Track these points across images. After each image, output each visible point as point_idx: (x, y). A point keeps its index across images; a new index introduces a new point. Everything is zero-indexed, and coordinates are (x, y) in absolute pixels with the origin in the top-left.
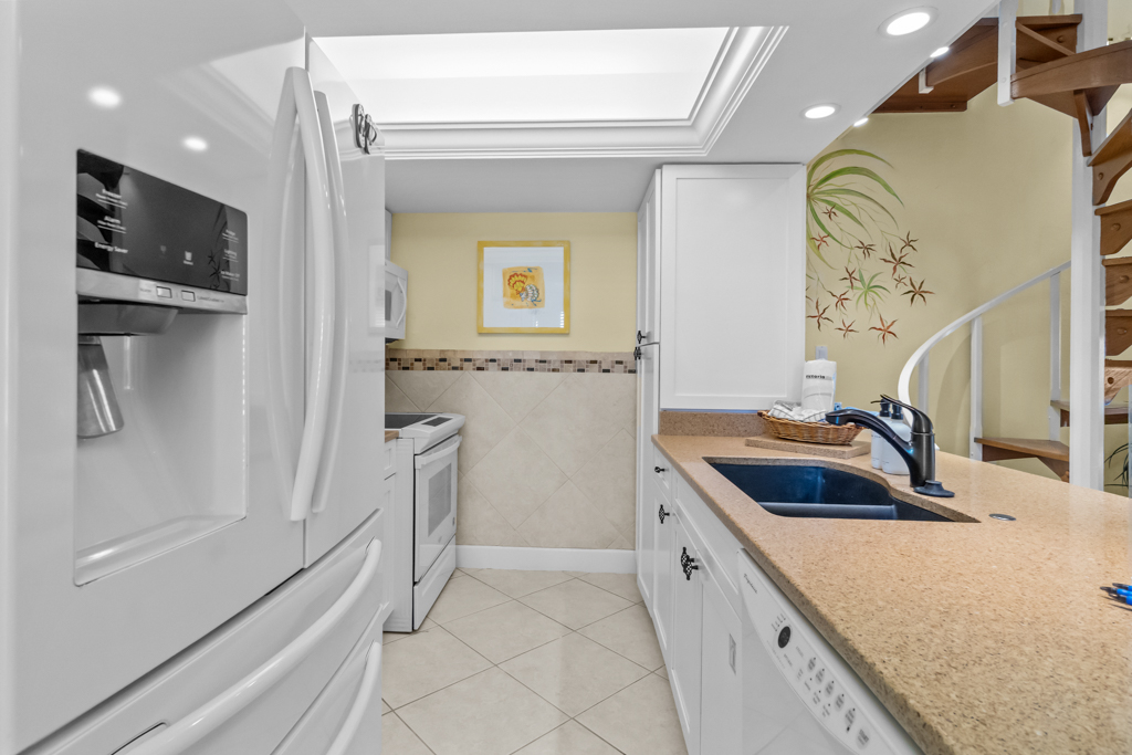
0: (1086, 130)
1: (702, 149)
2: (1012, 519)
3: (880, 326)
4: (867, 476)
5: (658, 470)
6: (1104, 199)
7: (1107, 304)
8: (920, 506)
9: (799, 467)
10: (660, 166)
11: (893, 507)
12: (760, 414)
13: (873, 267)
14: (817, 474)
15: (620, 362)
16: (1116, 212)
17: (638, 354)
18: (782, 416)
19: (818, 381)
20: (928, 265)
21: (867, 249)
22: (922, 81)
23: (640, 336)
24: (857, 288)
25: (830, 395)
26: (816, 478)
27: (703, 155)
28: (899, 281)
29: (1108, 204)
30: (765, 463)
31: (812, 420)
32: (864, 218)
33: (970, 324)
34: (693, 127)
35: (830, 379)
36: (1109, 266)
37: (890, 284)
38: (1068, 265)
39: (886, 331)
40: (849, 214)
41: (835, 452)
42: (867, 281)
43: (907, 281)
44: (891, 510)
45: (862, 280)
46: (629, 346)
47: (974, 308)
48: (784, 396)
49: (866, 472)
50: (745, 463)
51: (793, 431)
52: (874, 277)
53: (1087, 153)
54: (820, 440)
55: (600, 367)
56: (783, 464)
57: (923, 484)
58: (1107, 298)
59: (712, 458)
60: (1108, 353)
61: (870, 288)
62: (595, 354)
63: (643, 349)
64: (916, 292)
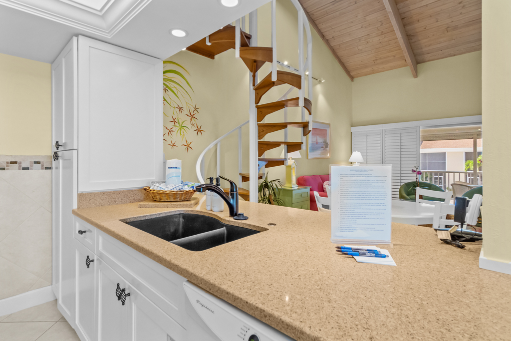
0: (254, 76)
1: (108, 33)
2: (275, 225)
3: (186, 144)
4: (205, 215)
5: (81, 232)
6: (258, 103)
7: (259, 139)
8: (238, 225)
9: (172, 215)
10: (77, 35)
11: (224, 228)
12: (145, 189)
13: (183, 117)
14: (180, 217)
15: (39, 163)
16: (261, 108)
17: (56, 157)
18: (158, 189)
19: (174, 170)
20: (203, 119)
21: (181, 109)
22: (207, 40)
23: (58, 145)
24: (177, 126)
25: (179, 176)
26: (180, 220)
27: (108, 37)
28: (193, 125)
29: (258, 104)
30: (155, 217)
31: (175, 190)
32: (179, 95)
33: (216, 145)
34: (103, 17)
35: (179, 168)
36: (259, 126)
37: (189, 126)
38: (248, 122)
39: (188, 146)
40: (173, 92)
41: (187, 205)
42: (181, 124)
43: (195, 125)
44: (224, 229)
45: (179, 123)
46: (49, 151)
47: (217, 138)
48: (154, 178)
49: (205, 213)
50: (144, 219)
51: (164, 196)
52: (183, 122)
53: (254, 85)
54: (178, 200)
55: (20, 166)
56: (164, 215)
57: (236, 215)
58: (259, 137)
59: (124, 219)
60: (259, 156)
61: (182, 127)
62: (15, 156)
63: (60, 154)
64: (199, 130)
